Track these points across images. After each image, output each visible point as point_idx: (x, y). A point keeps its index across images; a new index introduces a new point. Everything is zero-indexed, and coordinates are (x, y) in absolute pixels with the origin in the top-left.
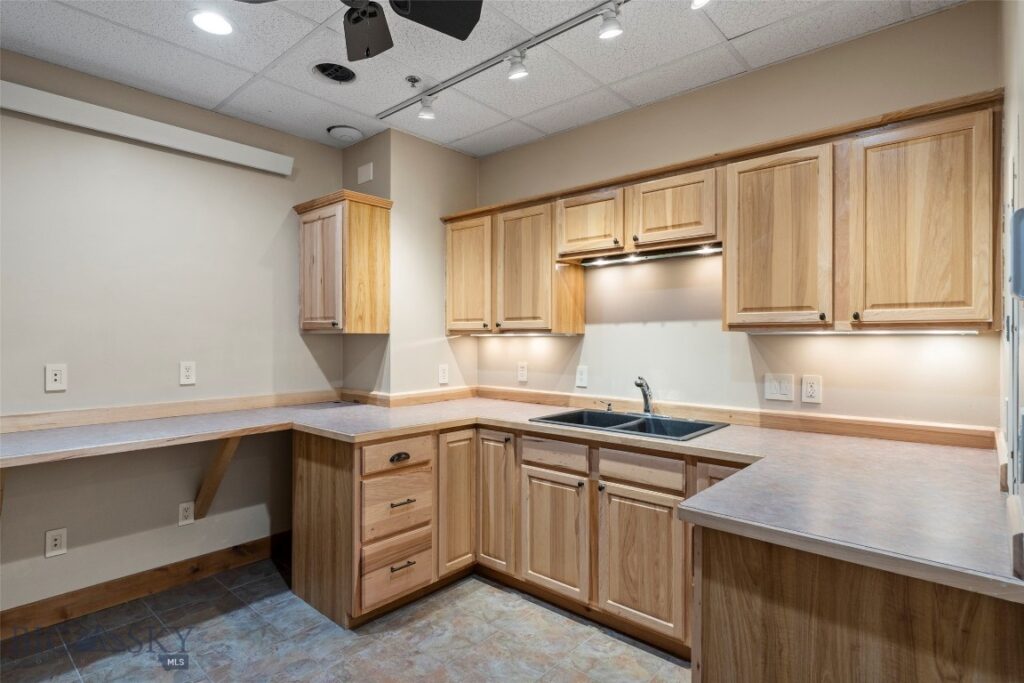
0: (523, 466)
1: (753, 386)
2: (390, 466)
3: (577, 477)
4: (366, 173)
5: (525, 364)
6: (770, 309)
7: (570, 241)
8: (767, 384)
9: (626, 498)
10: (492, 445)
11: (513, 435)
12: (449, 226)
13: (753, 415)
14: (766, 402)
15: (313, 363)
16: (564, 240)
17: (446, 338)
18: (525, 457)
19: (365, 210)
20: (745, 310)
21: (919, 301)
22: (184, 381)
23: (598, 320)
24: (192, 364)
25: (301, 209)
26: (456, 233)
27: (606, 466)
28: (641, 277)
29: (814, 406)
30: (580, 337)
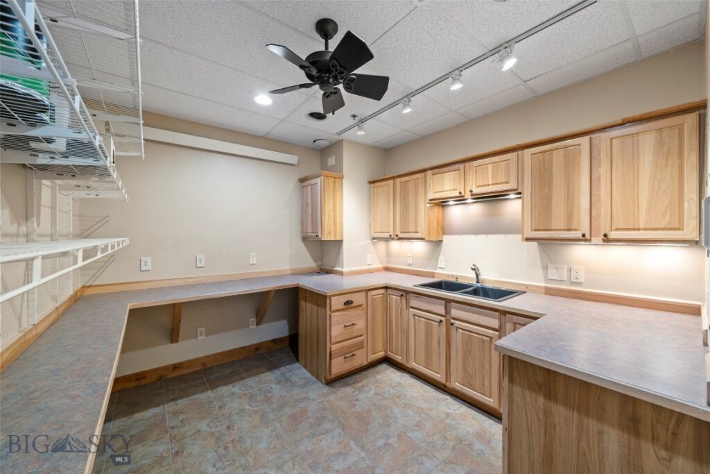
0: (410, 309)
1: (540, 271)
2: (344, 307)
3: (440, 317)
4: (332, 161)
5: (411, 255)
6: (551, 230)
8: (549, 270)
9: (466, 330)
10: (394, 298)
11: (405, 293)
12: (372, 185)
14: (547, 280)
15: (307, 254)
16: (432, 192)
17: (370, 241)
18: (411, 305)
19: (331, 180)
20: (536, 230)
21: (647, 227)
22: (251, 262)
23: (451, 233)
24: (255, 254)
25: (302, 180)
26: (375, 189)
27: (455, 312)
28: (475, 210)
30: (440, 242)
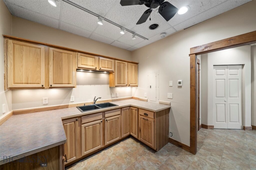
7: (82, 64)
13: (111, 100)
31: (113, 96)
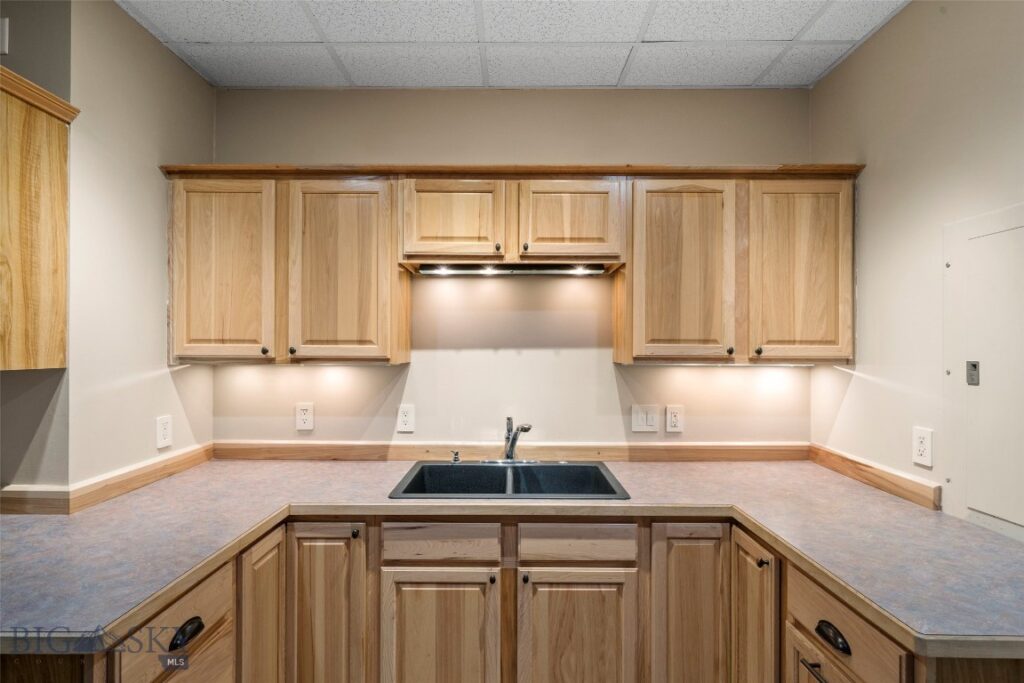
0: (385, 569)
1: (618, 419)
5: (309, 404)
6: (678, 341)
7: (423, 238)
8: (634, 416)
9: (558, 584)
10: (320, 546)
11: (365, 526)
12: (180, 183)
14: (631, 433)
16: (415, 236)
17: (167, 370)
18: (387, 555)
20: (653, 341)
21: (804, 339)
23: (432, 344)
26: (196, 199)
27: (528, 547)
28: (491, 292)
29: (676, 435)
30: (405, 366)
31: (639, 424)
